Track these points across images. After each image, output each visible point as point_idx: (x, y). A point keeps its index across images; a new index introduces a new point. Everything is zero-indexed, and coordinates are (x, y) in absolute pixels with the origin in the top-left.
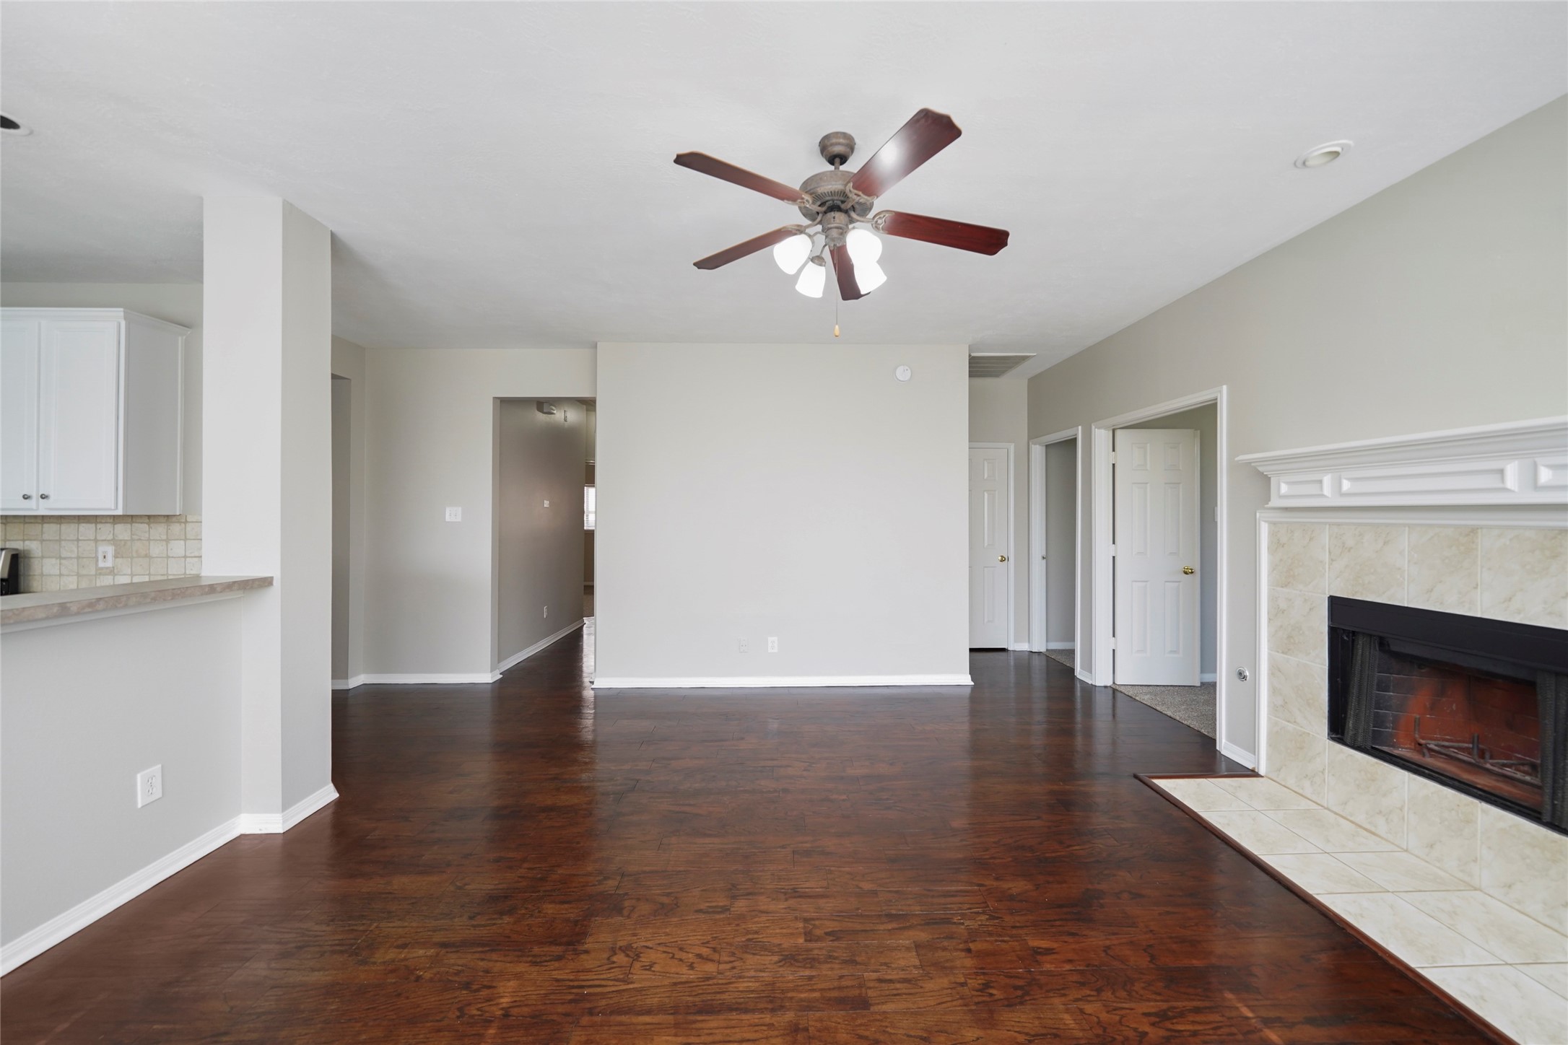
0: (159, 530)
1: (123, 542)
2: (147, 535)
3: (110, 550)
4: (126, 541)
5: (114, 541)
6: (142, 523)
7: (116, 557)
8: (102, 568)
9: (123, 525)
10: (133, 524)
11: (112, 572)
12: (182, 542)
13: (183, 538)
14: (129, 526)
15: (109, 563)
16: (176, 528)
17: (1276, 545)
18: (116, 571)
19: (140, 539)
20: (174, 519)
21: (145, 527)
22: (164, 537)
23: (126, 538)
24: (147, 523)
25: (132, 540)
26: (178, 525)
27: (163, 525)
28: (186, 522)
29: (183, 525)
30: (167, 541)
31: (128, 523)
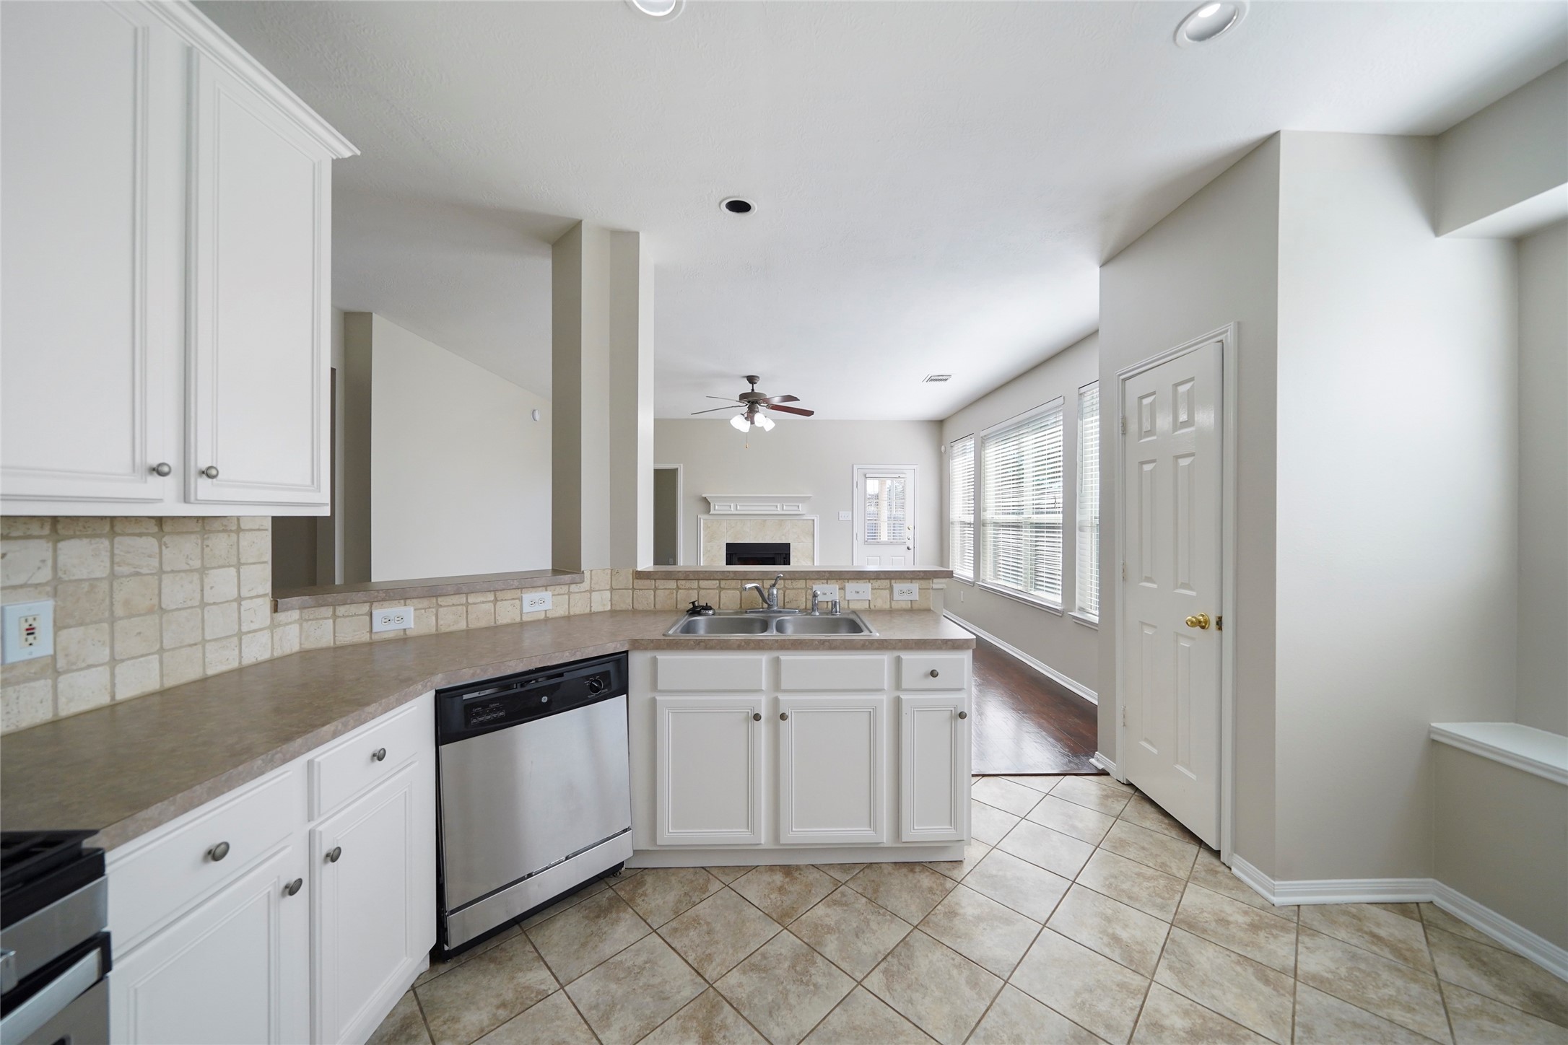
0: (182, 550)
1: (86, 586)
2: (155, 563)
3: (43, 611)
4: (93, 582)
5: (56, 587)
6: (140, 535)
7: (58, 627)
8: (13, 666)
9: (85, 541)
10: (117, 539)
11: (51, 668)
12: (233, 571)
13: (234, 560)
14: (106, 543)
15: (43, 646)
16: (220, 543)
17: (707, 527)
18: (61, 663)
19: (137, 574)
20: (217, 525)
21: (150, 543)
22: (196, 563)
23: (98, 575)
24: (153, 535)
25: (113, 576)
26: (225, 535)
27: (193, 537)
28: (239, 530)
29: (234, 536)
30: (203, 571)
31: (100, 536)
